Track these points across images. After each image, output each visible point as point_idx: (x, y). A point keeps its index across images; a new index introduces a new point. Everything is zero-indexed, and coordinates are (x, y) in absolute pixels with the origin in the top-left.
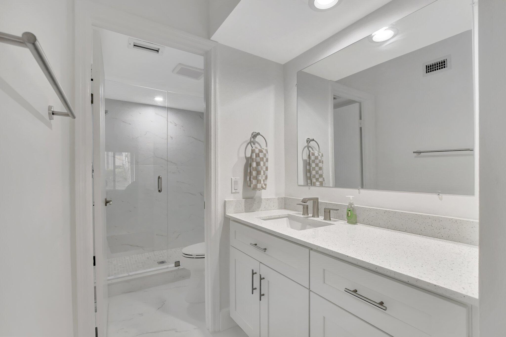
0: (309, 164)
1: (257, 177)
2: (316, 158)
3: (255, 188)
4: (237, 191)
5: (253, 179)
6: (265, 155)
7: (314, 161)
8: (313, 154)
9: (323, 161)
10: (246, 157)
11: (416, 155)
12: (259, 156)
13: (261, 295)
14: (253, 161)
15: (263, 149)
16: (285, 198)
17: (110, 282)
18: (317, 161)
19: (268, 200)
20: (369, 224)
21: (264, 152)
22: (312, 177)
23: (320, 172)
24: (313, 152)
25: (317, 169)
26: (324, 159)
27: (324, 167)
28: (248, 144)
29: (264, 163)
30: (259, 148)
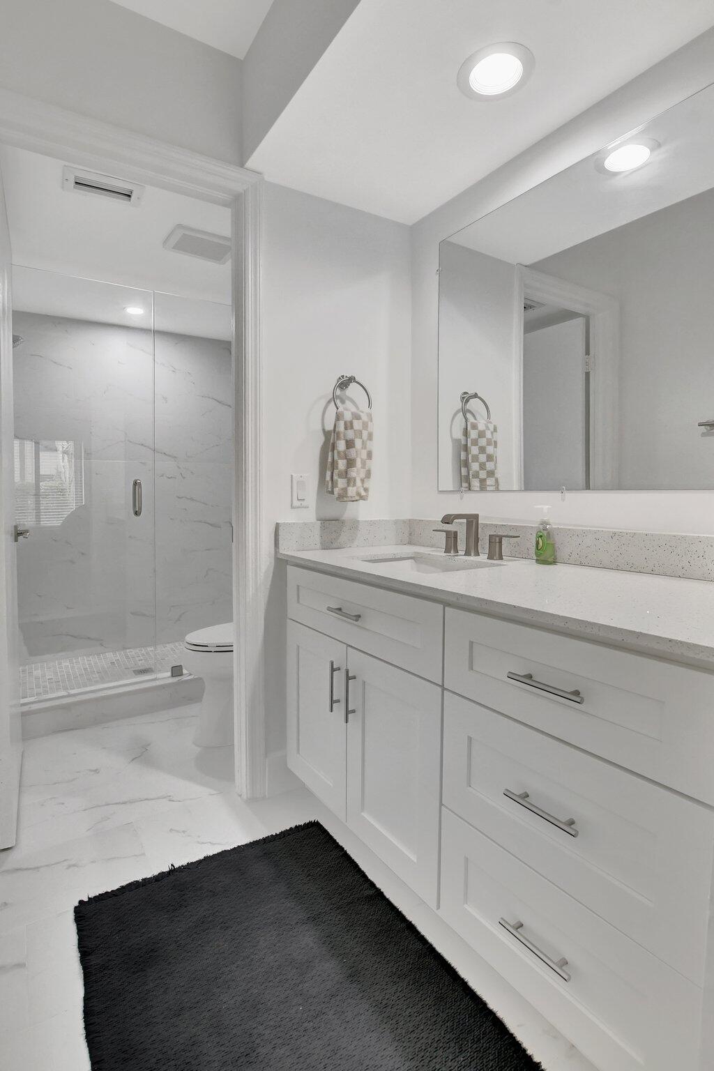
0: (466, 448)
1: (346, 472)
2: (482, 434)
3: (343, 497)
4: (304, 503)
5: (340, 476)
6: (365, 426)
7: (475, 442)
8: (474, 427)
9: (495, 442)
10: (324, 430)
11: (705, 431)
12: (352, 428)
13: (347, 712)
14: (338, 438)
15: (363, 412)
16: (410, 520)
17: (26, 709)
18: (483, 442)
19: (372, 523)
20: (581, 564)
21: (365, 418)
22: (471, 475)
23: (489, 466)
24: (476, 421)
25: (483, 458)
26: (498, 437)
27: (499, 453)
28: (329, 402)
29: (363, 441)
30: (354, 409)
